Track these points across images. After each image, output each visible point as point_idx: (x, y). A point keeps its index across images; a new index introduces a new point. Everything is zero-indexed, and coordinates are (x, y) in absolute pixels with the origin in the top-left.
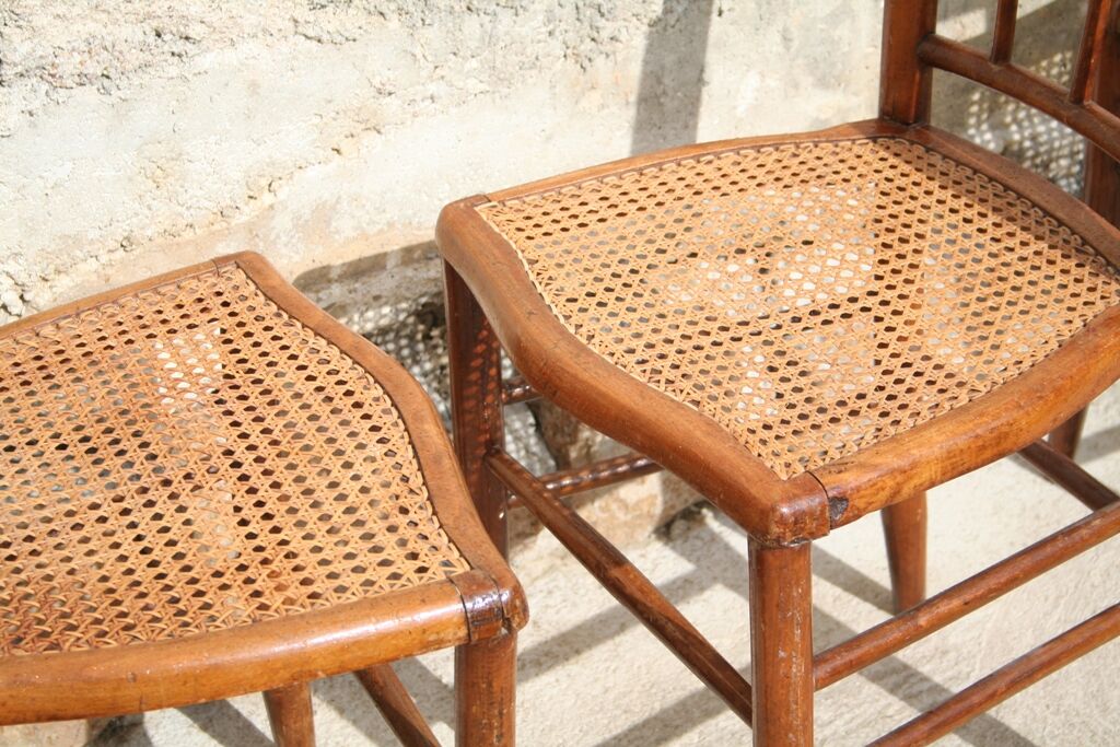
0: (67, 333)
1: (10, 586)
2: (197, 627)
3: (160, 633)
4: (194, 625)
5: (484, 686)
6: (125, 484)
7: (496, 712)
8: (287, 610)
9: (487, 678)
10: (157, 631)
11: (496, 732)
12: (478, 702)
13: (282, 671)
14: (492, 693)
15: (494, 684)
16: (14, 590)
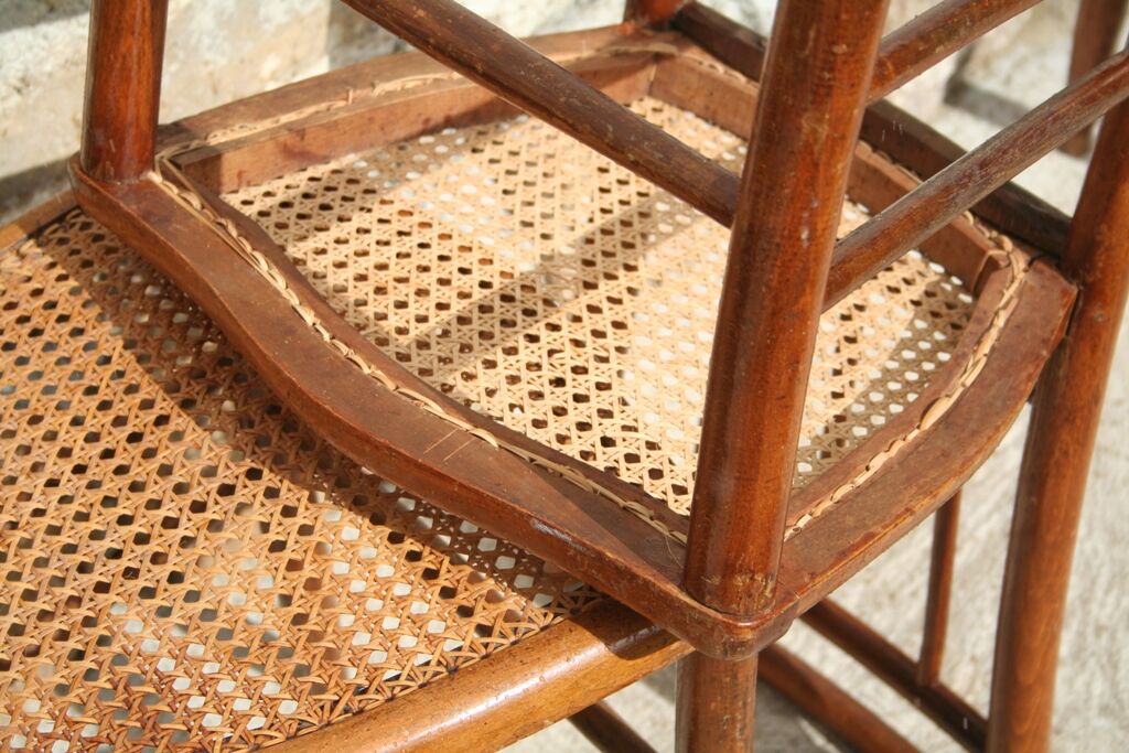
0: (36, 262)
1: (105, 667)
2: (377, 691)
3: (332, 710)
4: (373, 689)
5: (728, 679)
6: (200, 484)
7: (740, 704)
8: (486, 646)
9: (732, 670)
10: (327, 707)
11: (738, 726)
12: (719, 698)
13: (502, 732)
14: (736, 685)
15: (740, 675)
16: (111, 671)
